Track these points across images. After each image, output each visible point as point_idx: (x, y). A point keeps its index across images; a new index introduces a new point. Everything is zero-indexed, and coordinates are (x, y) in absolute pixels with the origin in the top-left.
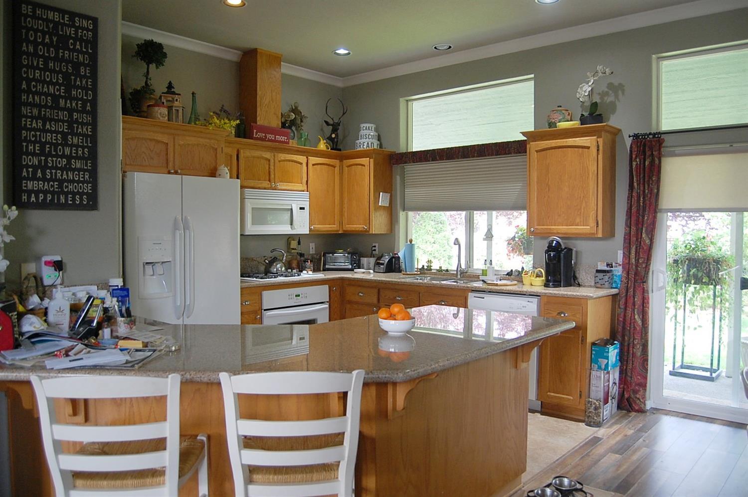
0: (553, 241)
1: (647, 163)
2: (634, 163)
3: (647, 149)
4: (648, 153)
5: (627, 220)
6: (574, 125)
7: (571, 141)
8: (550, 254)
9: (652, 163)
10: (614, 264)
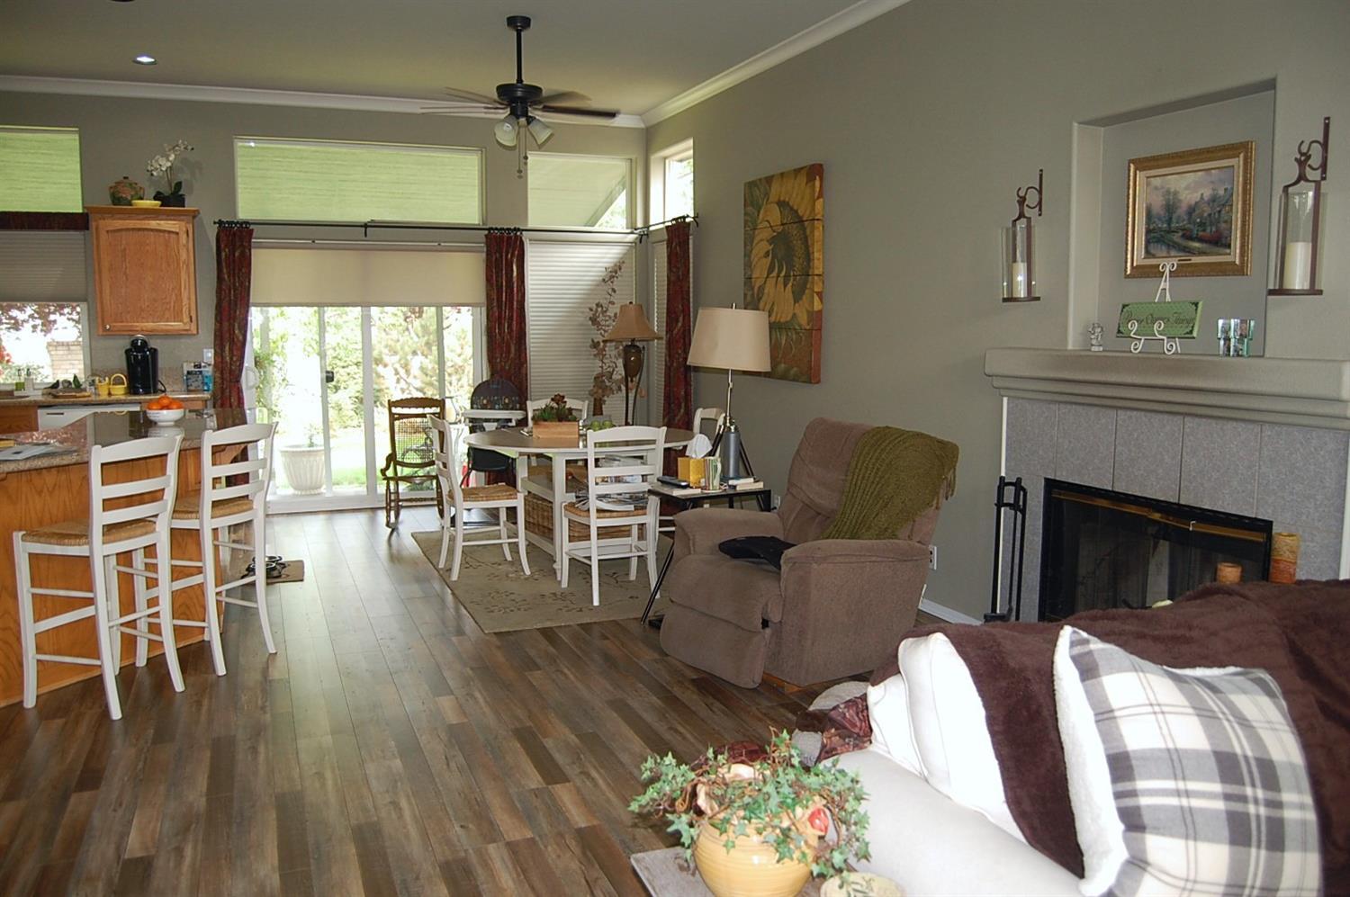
0: (137, 340)
1: (237, 254)
2: (223, 254)
3: (237, 239)
4: (238, 244)
5: (216, 315)
6: (156, 205)
7: (153, 224)
8: (137, 356)
9: (243, 254)
10: (203, 364)
